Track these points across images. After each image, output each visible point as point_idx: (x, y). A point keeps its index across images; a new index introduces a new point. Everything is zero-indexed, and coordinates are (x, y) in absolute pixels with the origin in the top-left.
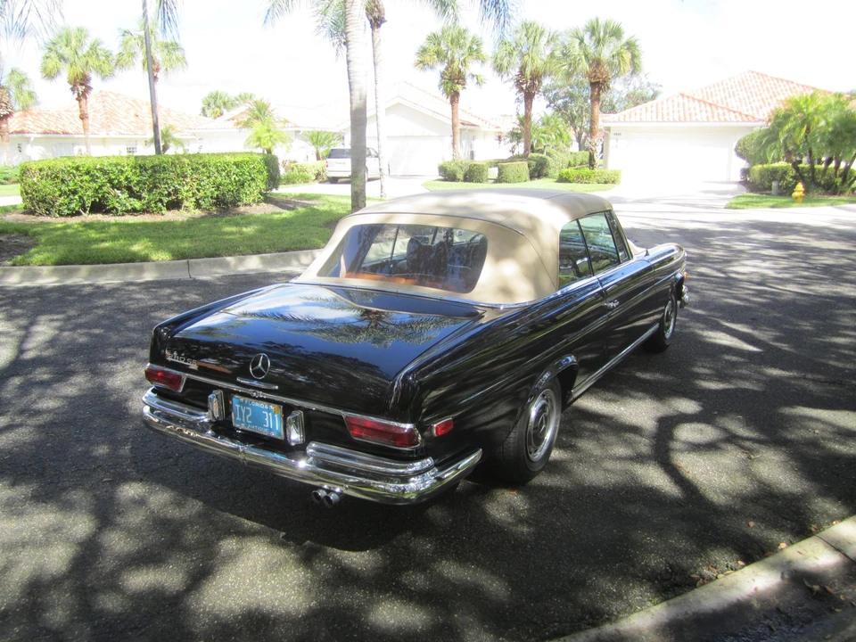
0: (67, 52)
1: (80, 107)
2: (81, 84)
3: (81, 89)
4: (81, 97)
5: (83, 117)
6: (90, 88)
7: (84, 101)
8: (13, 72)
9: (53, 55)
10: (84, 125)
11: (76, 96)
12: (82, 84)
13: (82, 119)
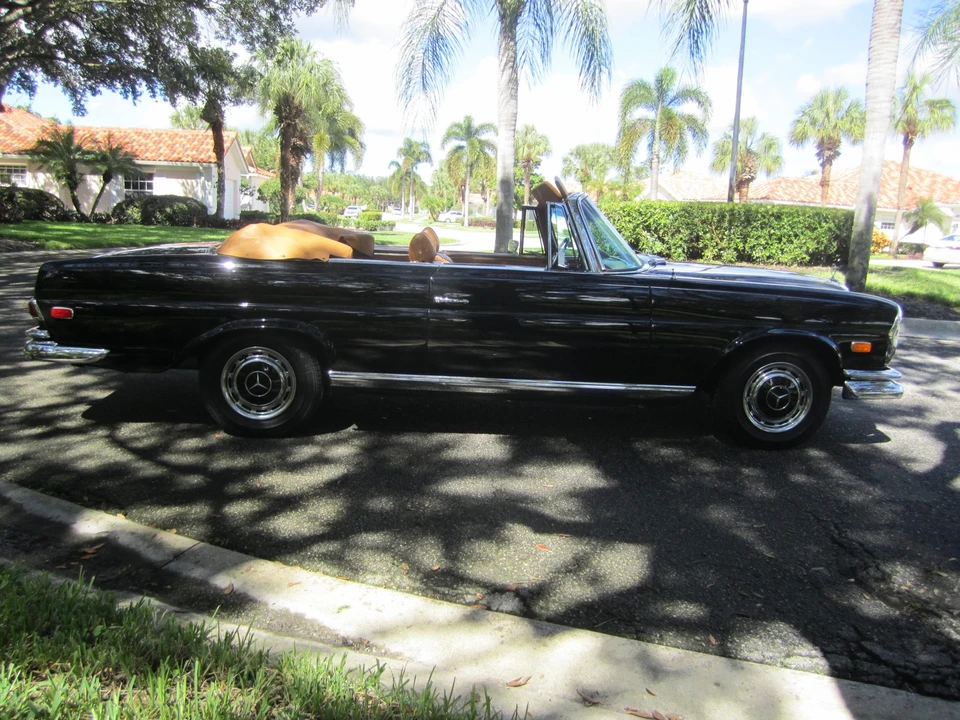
0: (819, 115)
1: (823, 173)
2: (828, 150)
3: (827, 153)
4: (827, 162)
5: (824, 183)
6: (838, 154)
7: (828, 166)
8: (763, 136)
9: (806, 119)
10: (823, 192)
11: (821, 161)
12: (830, 149)
13: (822, 186)
